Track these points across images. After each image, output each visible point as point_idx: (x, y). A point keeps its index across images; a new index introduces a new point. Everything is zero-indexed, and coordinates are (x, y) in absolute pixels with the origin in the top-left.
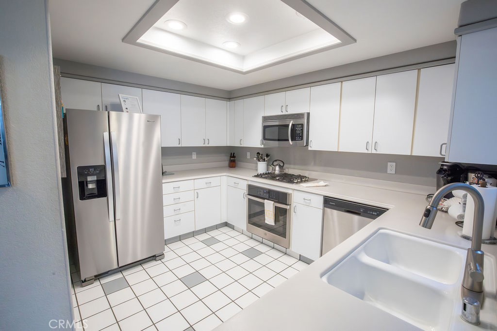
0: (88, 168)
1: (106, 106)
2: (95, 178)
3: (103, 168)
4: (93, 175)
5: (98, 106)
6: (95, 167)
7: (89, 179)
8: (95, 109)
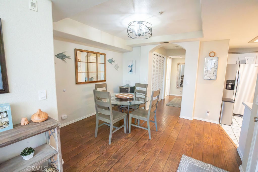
0: (230, 80)
1: (240, 62)
2: (231, 84)
3: (234, 81)
4: (231, 83)
5: (237, 62)
6: (232, 81)
7: (229, 84)
8: (235, 63)
